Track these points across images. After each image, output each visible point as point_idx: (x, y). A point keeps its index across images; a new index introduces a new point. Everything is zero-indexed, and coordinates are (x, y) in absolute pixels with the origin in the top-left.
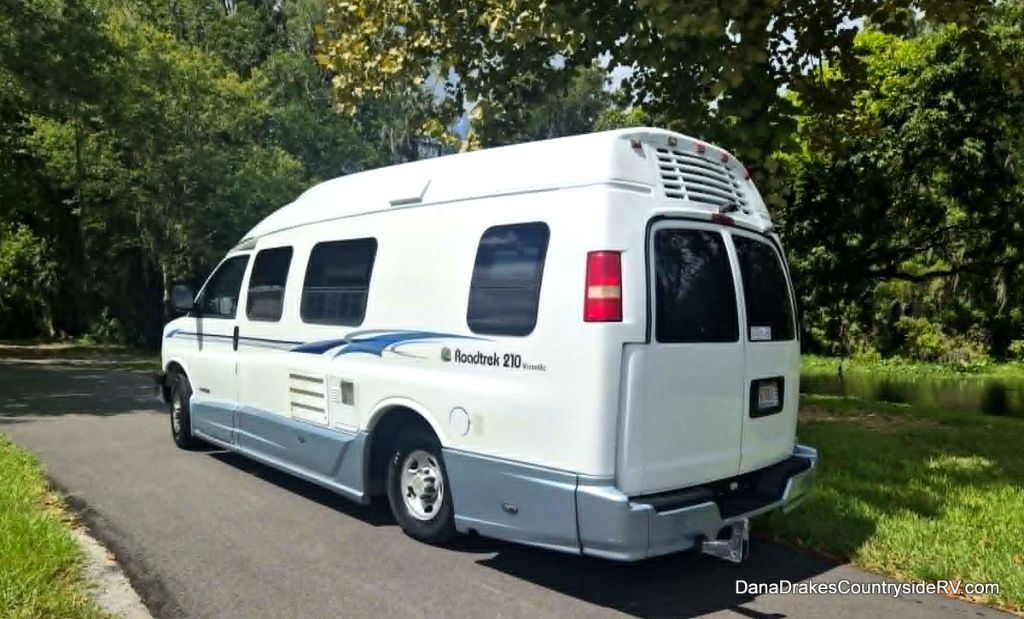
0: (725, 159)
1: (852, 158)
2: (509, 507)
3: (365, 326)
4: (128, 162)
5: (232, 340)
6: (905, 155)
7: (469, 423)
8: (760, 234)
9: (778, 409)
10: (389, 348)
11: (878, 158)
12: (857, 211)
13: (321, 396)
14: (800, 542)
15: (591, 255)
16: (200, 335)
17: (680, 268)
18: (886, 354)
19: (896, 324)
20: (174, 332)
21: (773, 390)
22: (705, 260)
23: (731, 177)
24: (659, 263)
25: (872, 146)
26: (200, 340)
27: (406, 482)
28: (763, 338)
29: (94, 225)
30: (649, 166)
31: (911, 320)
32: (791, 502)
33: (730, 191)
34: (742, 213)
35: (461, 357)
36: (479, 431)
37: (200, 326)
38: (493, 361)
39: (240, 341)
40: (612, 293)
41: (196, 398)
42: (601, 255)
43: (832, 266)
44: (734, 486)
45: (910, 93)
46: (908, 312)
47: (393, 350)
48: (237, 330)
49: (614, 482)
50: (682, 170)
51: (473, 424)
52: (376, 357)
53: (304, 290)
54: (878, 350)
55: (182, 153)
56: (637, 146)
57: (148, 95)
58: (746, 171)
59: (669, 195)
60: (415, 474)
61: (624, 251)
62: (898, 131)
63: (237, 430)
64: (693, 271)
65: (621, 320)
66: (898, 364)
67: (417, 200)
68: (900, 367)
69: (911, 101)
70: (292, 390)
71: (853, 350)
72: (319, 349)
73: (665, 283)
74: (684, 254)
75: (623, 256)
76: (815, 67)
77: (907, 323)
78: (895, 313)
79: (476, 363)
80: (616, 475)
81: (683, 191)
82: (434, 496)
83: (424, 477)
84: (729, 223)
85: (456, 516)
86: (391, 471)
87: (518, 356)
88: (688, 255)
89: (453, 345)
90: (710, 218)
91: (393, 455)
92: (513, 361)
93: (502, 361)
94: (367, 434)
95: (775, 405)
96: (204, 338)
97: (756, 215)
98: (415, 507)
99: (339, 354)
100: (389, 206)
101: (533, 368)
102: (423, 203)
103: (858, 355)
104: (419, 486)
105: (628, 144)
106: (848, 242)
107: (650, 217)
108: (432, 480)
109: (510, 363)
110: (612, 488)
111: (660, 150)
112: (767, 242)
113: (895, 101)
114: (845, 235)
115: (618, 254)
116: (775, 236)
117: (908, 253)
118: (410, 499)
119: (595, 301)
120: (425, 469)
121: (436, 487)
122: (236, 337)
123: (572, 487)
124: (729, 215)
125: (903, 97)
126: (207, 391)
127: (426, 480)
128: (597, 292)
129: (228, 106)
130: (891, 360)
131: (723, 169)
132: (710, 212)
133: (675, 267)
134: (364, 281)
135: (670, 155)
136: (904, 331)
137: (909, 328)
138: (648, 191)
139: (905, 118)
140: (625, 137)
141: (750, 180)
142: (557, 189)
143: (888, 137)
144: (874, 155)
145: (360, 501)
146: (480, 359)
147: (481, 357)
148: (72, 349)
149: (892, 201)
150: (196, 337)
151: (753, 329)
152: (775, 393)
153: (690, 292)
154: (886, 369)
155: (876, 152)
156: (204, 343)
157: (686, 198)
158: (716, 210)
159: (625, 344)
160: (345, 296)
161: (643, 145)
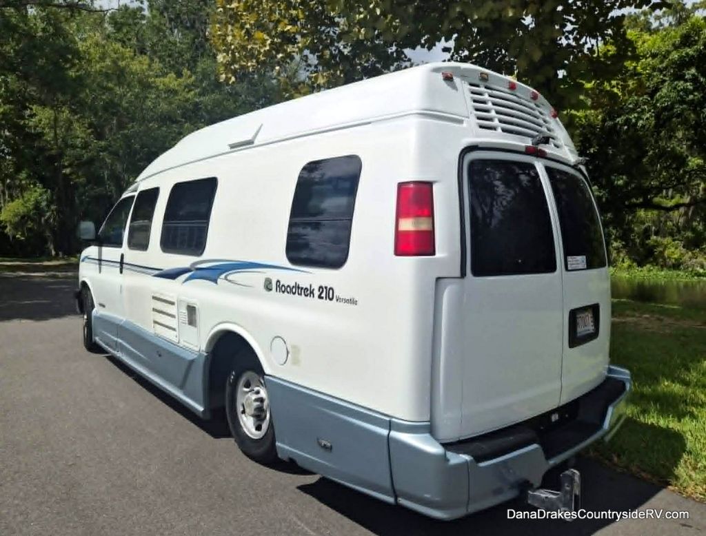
0: (535, 97)
1: (618, 120)
2: (324, 442)
3: (205, 256)
4: (100, 136)
5: (119, 265)
6: (657, 117)
7: (288, 353)
8: (569, 166)
9: (594, 335)
10: (223, 276)
11: (638, 119)
12: (621, 159)
13: (173, 316)
14: (615, 459)
15: (402, 187)
16: (100, 260)
17: (493, 199)
18: (641, 264)
19: (647, 242)
20: (86, 257)
21: (589, 317)
22: (515, 192)
23: (541, 113)
24: (472, 195)
25: (633, 110)
26: (100, 264)
27: (241, 400)
28: (581, 267)
29: (77, 180)
30: (461, 99)
31: (659, 239)
32: (611, 428)
33: (540, 126)
34: (553, 145)
35: (281, 288)
36: (296, 362)
37: (100, 253)
38: (308, 292)
39: (124, 266)
40: (424, 225)
41: (97, 311)
42: (412, 186)
43: (604, 199)
44: (555, 417)
45: (661, 71)
46: (657, 233)
47: (226, 278)
48: (122, 256)
49: (430, 429)
50: (494, 104)
51: (290, 354)
52: (213, 283)
53: (164, 223)
54: (635, 260)
55: (133, 128)
56: (448, 79)
57: (110, 89)
58: (553, 110)
59: (481, 127)
60: (247, 392)
61: (435, 182)
62: (652, 98)
63: (120, 341)
64: (504, 203)
65: (433, 253)
66: (650, 271)
67: (250, 142)
68: (651, 273)
69: (661, 77)
70: (154, 310)
71: (615, 261)
72: (172, 275)
73: (479, 214)
74: (498, 187)
75: (435, 187)
76: (593, 45)
77: (656, 241)
78: (646, 234)
79: (294, 293)
80: (431, 420)
81: (496, 122)
82: (263, 415)
83: (254, 397)
84: (541, 155)
85: (278, 444)
86: (228, 389)
87: (331, 288)
88: (500, 187)
89: (274, 275)
90: (524, 150)
91: (230, 374)
92: (327, 293)
93: (317, 293)
94: (206, 354)
95: (592, 331)
96: (103, 263)
97: (565, 150)
98: (248, 424)
99: (187, 280)
100: (228, 149)
101: (347, 301)
102: (254, 145)
103: (619, 264)
104: (250, 405)
105: (440, 76)
106: (616, 182)
107: (463, 147)
108: (261, 400)
109: (324, 295)
110: (428, 435)
111: (471, 85)
112: (578, 174)
113: (649, 77)
114: (613, 177)
115: (429, 185)
116: (583, 168)
117: (658, 190)
118: (243, 416)
119: (407, 234)
120: (256, 389)
121: (265, 408)
122: (122, 263)
123: (384, 432)
124: (542, 147)
125: (655, 74)
126: (104, 306)
127: (256, 400)
128: (408, 225)
129: (166, 96)
130: (645, 268)
131: (532, 105)
132: (524, 145)
133: (488, 200)
134: (206, 216)
135: (482, 89)
136: (654, 247)
137: (658, 245)
138: (461, 122)
139: (657, 89)
140: (436, 70)
141: (557, 119)
142: (369, 123)
143: (645, 104)
144: (635, 117)
145: (201, 415)
146: (297, 290)
147: (299, 288)
148: (65, 265)
149: (647, 152)
150: (97, 262)
151: (569, 258)
152: (591, 320)
153: (501, 222)
154: (642, 274)
155: (636, 115)
156: (102, 267)
157: (499, 130)
158: (529, 142)
159: (438, 279)
160: (191, 229)
161: (454, 78)
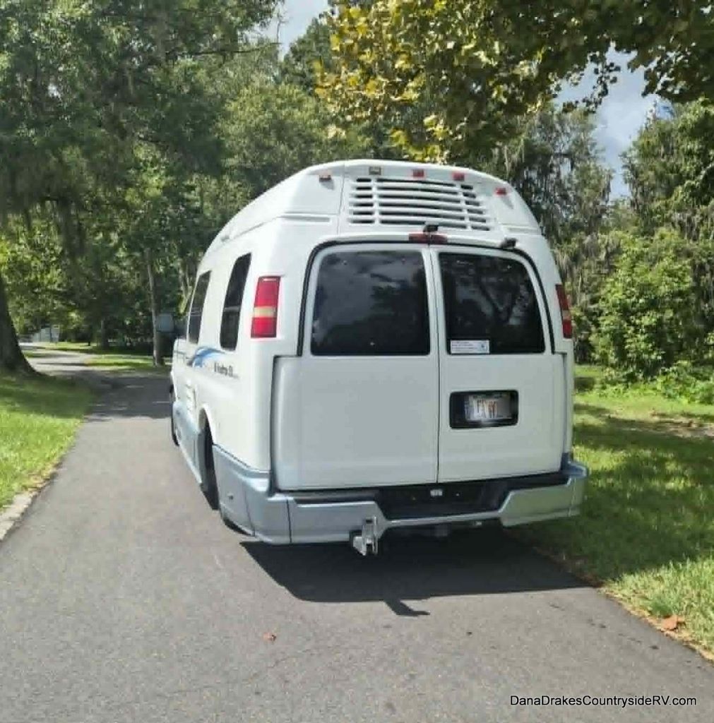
0: (459, 178)
3: (199, 344)
8: (493, 248)
28: (476, 351)
33: (459, 210)
40: (269, 313)
41: (177, 404)
42: (266, 280)
44: (436, 492)
49: (270, 476)
50: (381, 196)
56: (325, 180)
59: (356, 221)
61: (283, 276)
75: (283, 280)
80: (273, 470)
81: (376, 216)
84: (438, 241)
90: (407, 239)
93: (228, 372)
94: (199, 432)
95: (505, 418)
105: (317, 178)
107: (317, 244)
110: (266, 481)
111: (359, 180)
112: (508, 256)
115: (278, 278)
119: (258, 320)
123: (244, 478)
124: (440, 233)
132: (408, 234)
135: (372, 183)
138: (327, 220)
140: (314, 173)
147: (223, 368)
151: (455, 343)
157: (379, 222)
158: (419, 230)
159: (276, 357)
161: (333, 178)
